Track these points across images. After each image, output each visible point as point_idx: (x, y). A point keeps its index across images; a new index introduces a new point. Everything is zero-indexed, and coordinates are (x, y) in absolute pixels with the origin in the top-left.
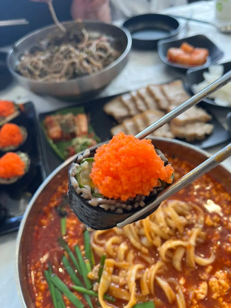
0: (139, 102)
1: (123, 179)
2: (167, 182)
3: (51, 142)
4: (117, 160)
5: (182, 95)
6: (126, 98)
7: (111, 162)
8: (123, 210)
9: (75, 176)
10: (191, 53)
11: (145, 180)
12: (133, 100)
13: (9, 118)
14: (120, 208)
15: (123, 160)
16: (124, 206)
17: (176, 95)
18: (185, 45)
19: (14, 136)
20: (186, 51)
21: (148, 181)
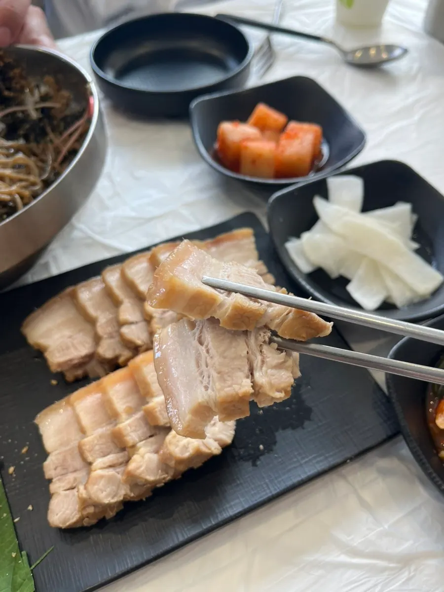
18: (262, 110)
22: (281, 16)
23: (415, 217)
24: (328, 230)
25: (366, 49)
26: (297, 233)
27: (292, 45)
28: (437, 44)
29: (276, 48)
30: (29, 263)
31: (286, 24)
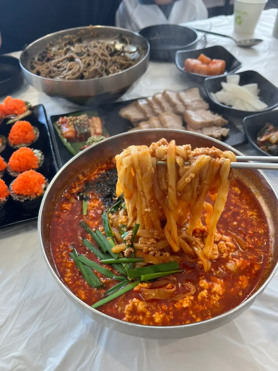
0: (156, 106)
3: (65, 140)
5: (198, 101)
6: (142, 103)
10: (208, 63)
12: (150, 104)
13: (21, 116)
17: (193, 102)
18: (202, 56)
19: (26, 133)
20: (203, 62)
22: (210, 29)
23: (259, 90)
24: (225, 91)
25: (246, 41)
26: (215, 92)
27: (215, 39)
28: (276, 40)
29: (208, 40)
30: (124, 91)
31: (213, 30)
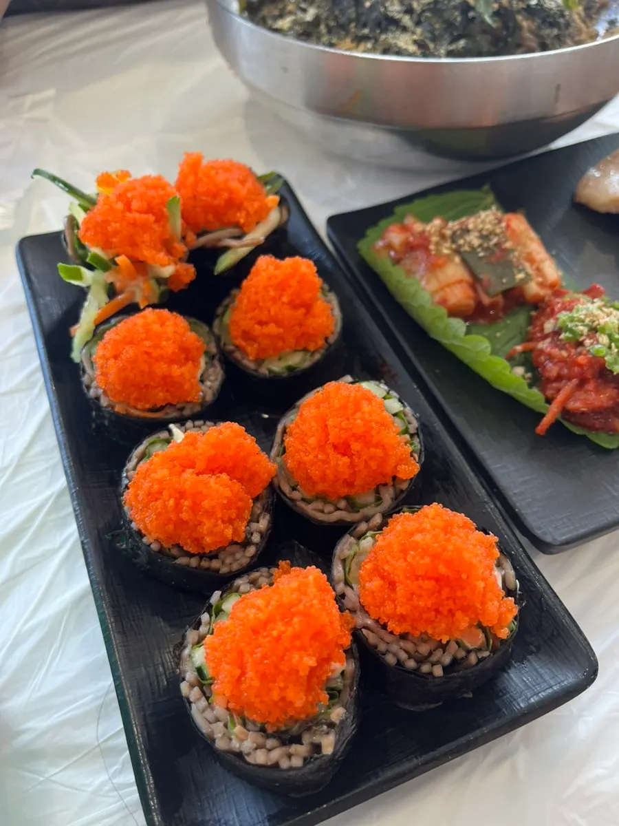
1: (400, 591)
2: (496, 634)
4: (401, 555)
7: (390, 554)
8: (396, 662)
9: (344, 561)
11: (444, 610)
14: (395, 655)
15: (409, 558)
16: (403, 656)
21: (451, 613)
